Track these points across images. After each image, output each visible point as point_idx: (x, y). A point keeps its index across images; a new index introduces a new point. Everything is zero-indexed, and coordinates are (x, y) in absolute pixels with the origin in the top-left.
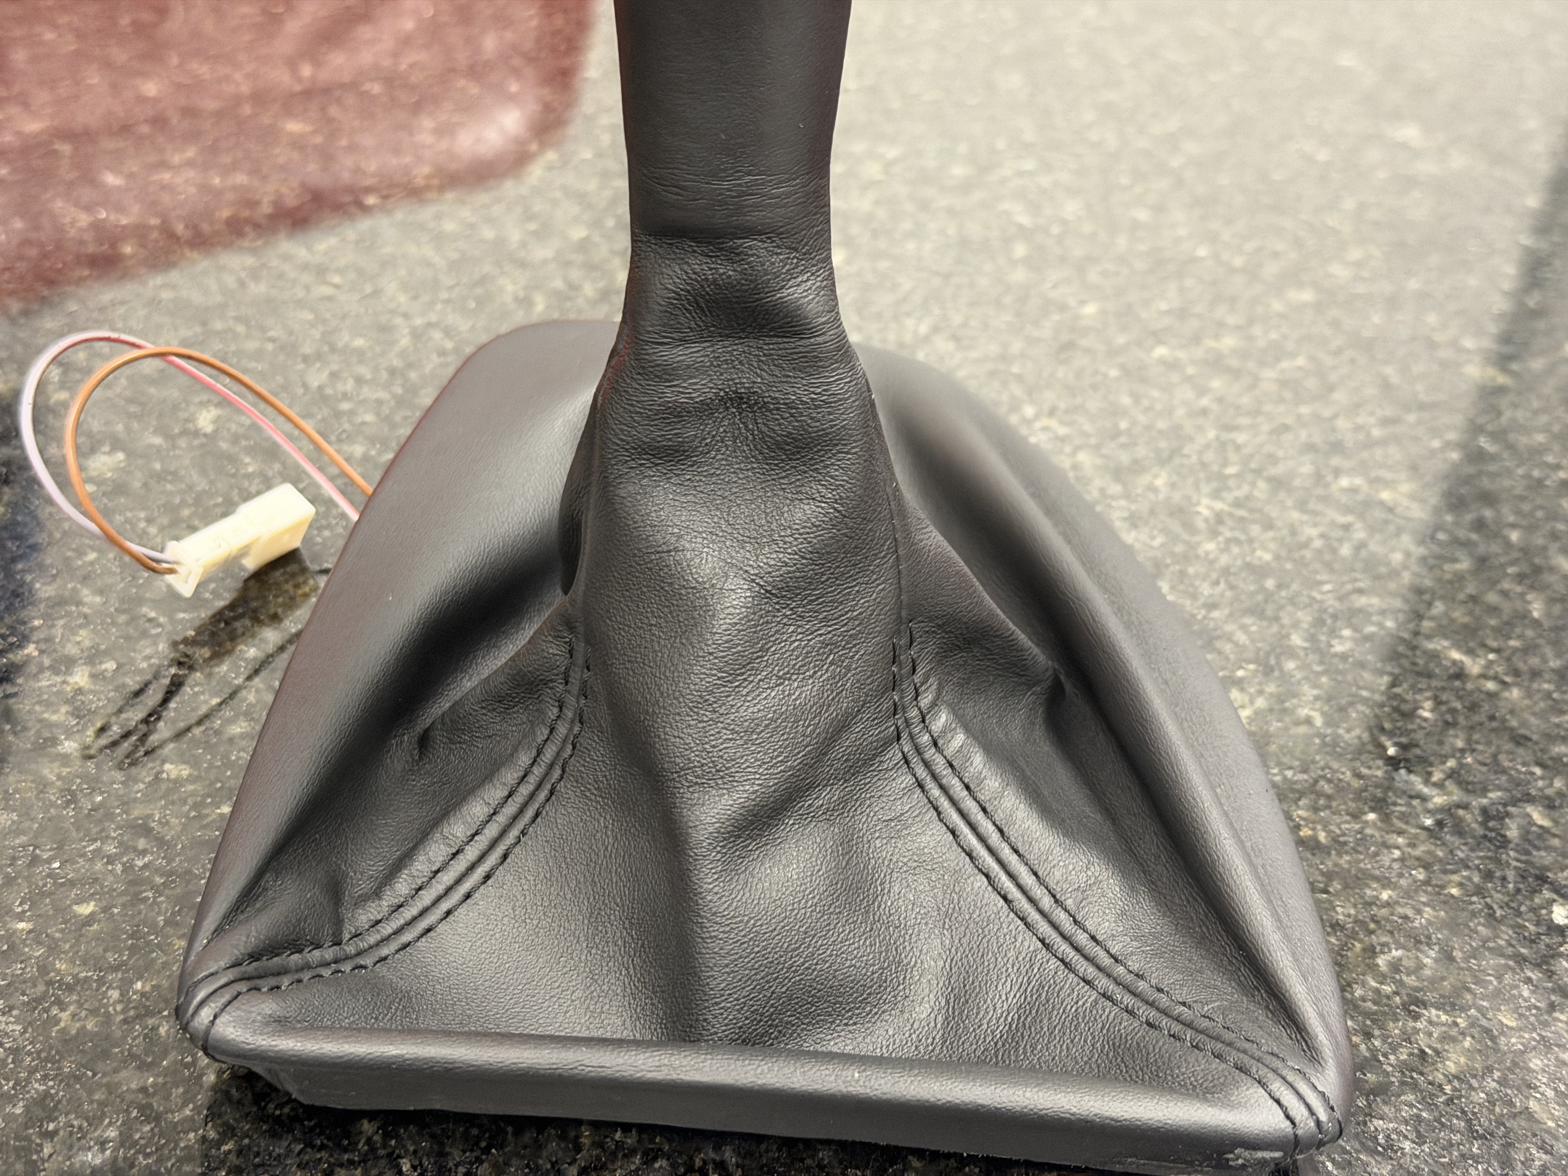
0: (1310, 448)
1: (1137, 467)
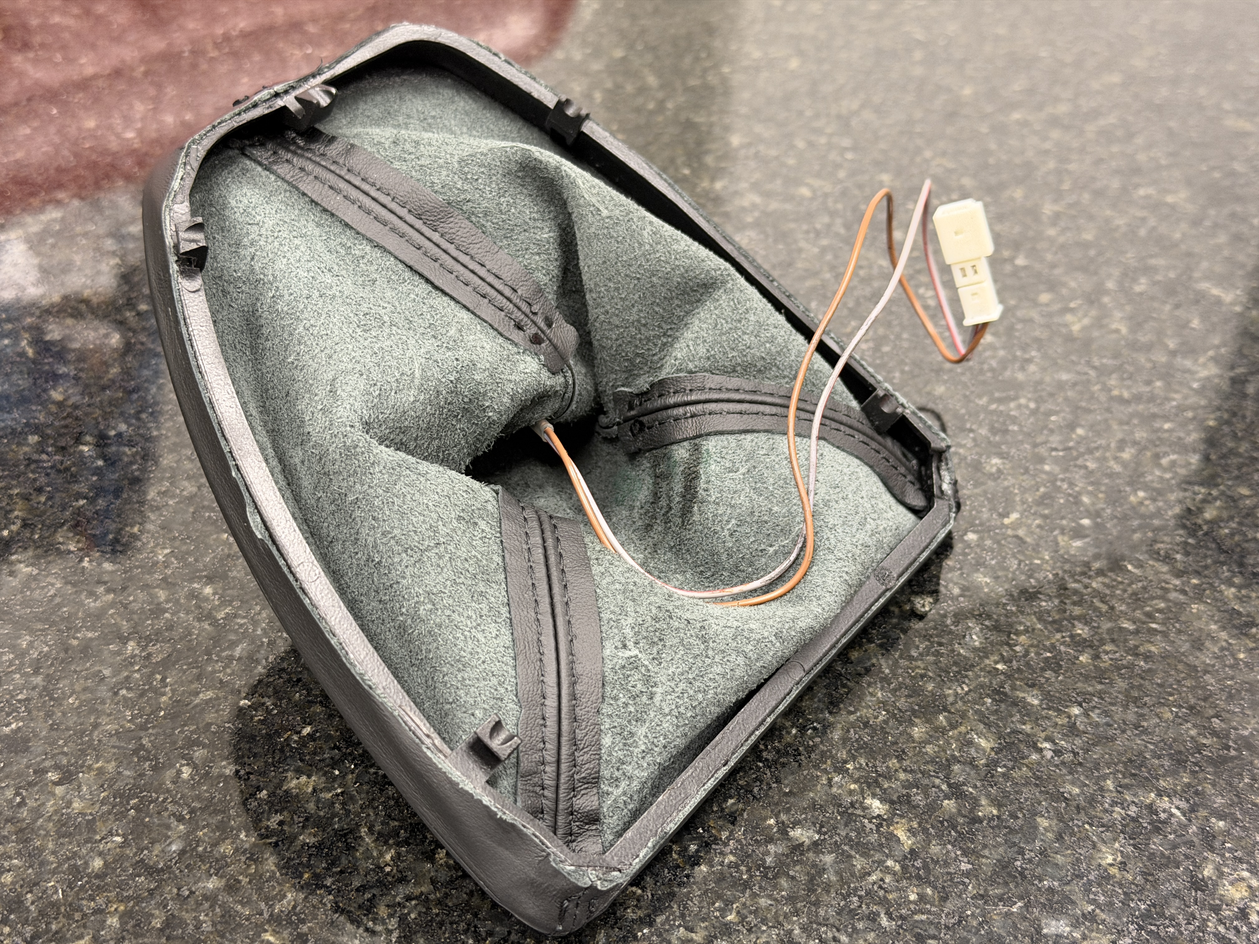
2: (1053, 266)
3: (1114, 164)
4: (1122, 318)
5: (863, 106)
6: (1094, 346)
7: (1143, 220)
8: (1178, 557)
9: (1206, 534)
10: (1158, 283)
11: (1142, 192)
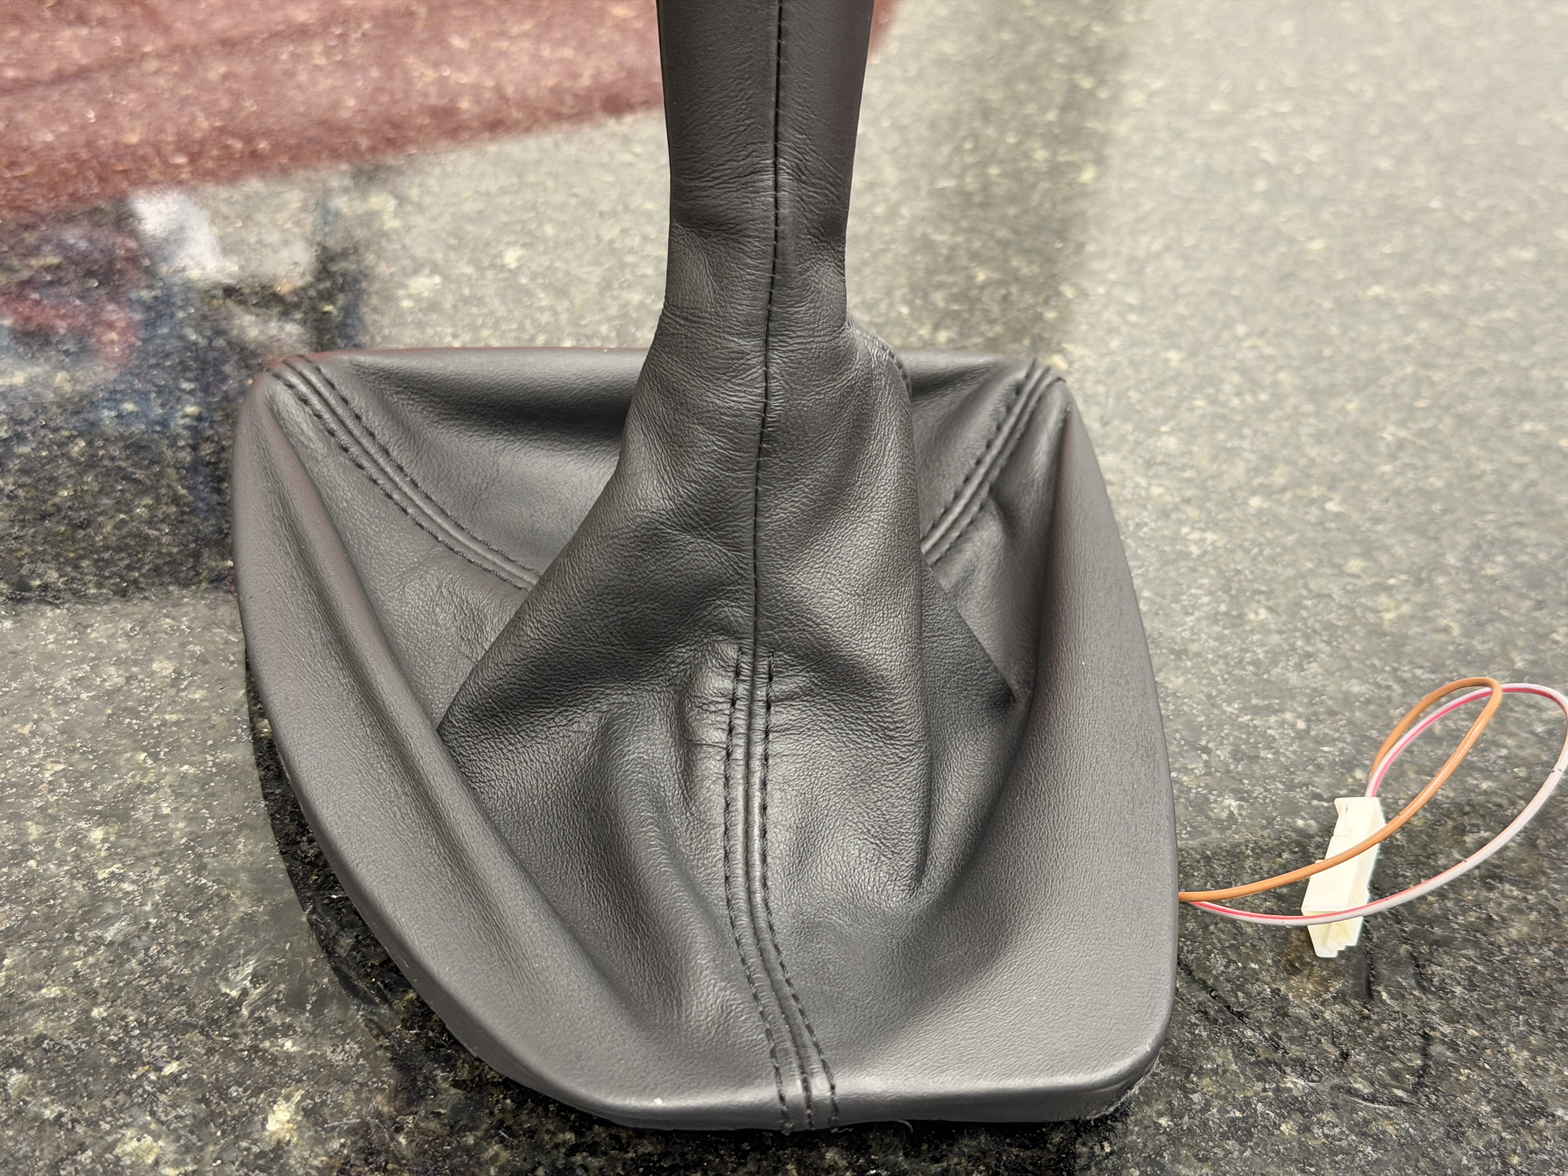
0: (1500, 392)
1: (1333, 391)
2: (1377, 520)
3: (1498, 379)
4: (1459, 612)
5: (1167, 248)
6: (1409, 649)
7: (1521, 467)
8: (1458, 990)
9: (1505, 961)
10: (1520, 566)
11: (1527, 426)
